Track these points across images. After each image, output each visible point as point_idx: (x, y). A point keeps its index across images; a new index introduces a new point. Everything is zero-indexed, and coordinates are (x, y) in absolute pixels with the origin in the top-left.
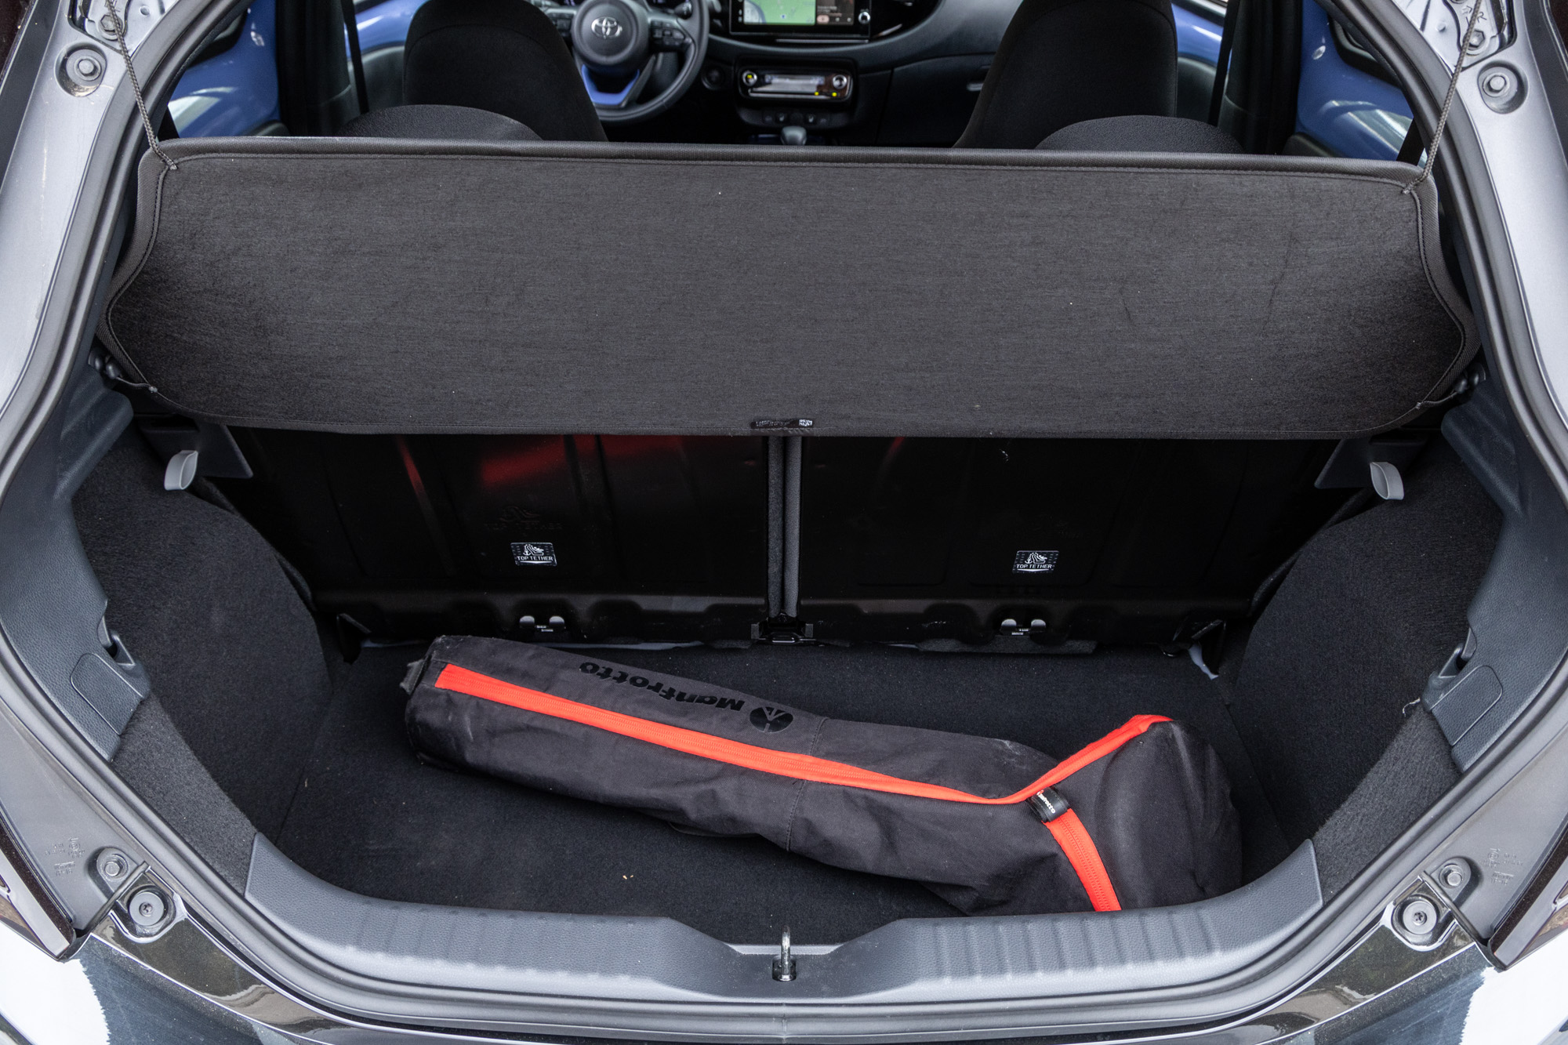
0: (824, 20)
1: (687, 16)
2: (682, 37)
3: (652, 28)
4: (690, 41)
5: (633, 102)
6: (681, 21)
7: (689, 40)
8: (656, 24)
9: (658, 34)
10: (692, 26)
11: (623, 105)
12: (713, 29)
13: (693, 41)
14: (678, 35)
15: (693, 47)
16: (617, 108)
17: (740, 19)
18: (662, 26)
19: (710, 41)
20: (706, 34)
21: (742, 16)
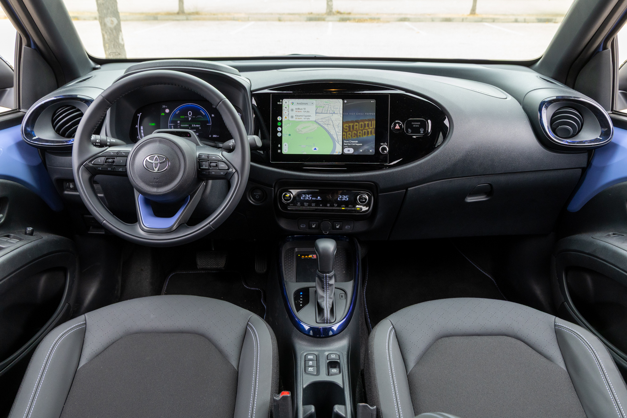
0: (350, 151)
1: (230, 150)
2: (227, 168)
3: (200, 160)
4: (234, 171)
5: (181, 226)
6: (225, 153)
7: (232, 170)
8: (203, 156)
9: (205, 166)
10: (235, 158)
11: (175, 227)
12: (254, 158)
13: (236, 171)
14: (222, 166)
15: (236, 175)
16: (169, 231)
17: (279, 151)
18: (208, 159)
19: (252, 167)
20: (248, 162)
21: (281, 148)
